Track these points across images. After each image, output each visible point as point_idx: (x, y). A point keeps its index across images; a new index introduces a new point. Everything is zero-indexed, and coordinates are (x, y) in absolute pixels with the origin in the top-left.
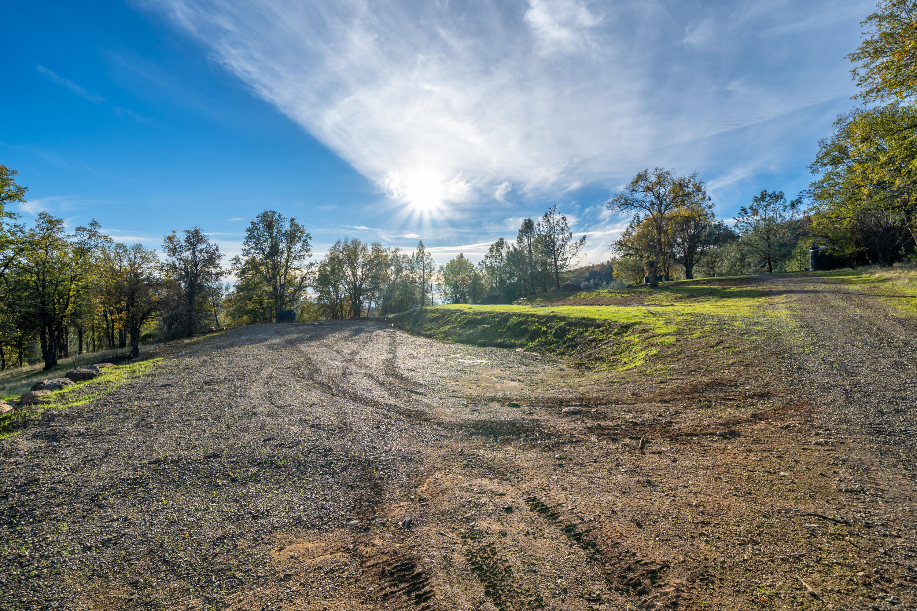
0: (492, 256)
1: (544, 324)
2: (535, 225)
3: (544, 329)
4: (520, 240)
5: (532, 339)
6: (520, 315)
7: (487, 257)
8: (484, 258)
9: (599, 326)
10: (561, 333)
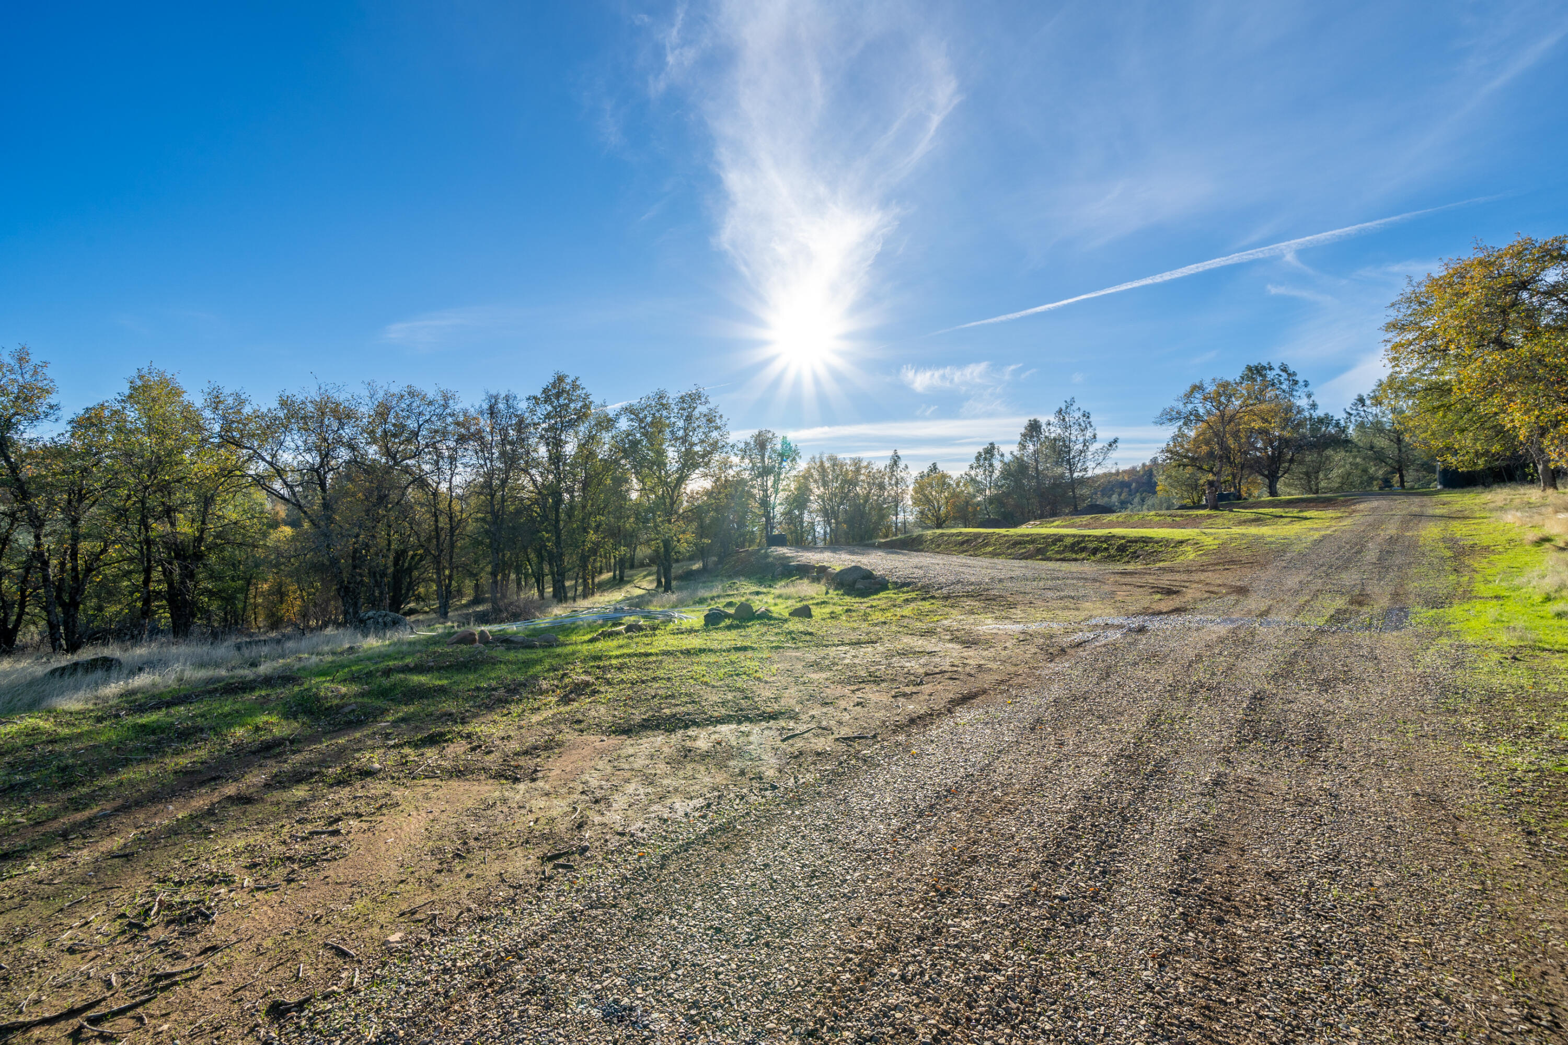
0: (979, 466)
1: (1105, 542)
2: (1044, 427)
3: (1105, 546)
4: (1023, 446)
5: (1094, 554)
6: (1074, 536)
7: (972, 467)
8: (967, 469)
9: (1157, 543)
10: (1122, 549)
